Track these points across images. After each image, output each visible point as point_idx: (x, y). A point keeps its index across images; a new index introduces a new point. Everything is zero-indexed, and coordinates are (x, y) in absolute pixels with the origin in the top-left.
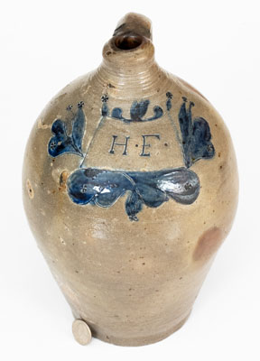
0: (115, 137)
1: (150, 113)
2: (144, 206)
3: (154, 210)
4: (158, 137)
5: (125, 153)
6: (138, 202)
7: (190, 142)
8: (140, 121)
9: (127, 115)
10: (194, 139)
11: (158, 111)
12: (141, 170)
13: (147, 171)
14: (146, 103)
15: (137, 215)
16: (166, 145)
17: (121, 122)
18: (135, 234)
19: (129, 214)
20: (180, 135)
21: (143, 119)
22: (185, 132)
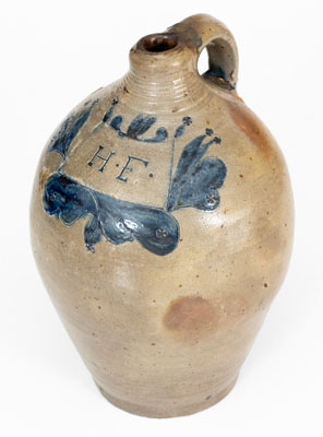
0: (101, 148)
1: (150, 133)
2: (104, 238)
3: (114, 247)
4: (146, 164)
5: (102, 170)
6: (98, 231)
7: (184, 182)
8: (135, 138)
9: (124, 127)
10: (192, 181)
11: (162, 133)
12: (111, 195)
13: (117, 197)
14: (152, 121)
15: (95, 246)
16: (151, 175)
17: (116, 133)
18: (90, 268)
19: (86, 241)
20: (175, 170)
21: (140, 137)
22: (184, 168)
